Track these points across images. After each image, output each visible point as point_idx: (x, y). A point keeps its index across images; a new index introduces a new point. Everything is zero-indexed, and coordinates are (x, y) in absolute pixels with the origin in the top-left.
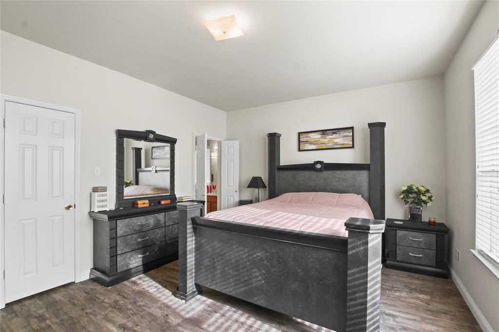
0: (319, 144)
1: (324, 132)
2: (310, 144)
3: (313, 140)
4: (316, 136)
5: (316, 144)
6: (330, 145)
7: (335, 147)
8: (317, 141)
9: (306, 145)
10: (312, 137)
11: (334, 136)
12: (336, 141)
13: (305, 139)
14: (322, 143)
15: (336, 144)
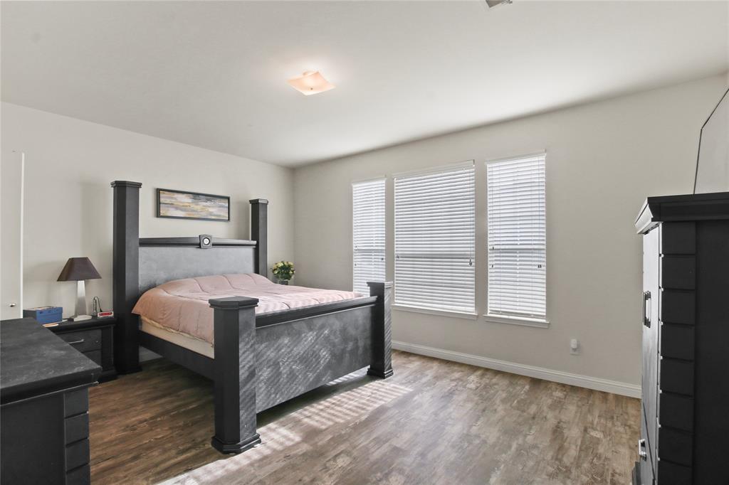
0: (188, 211)
1: (196, 195)
2: (177, 208)
3: (182, 204)
4: (185, 200)
5: (185, 210)
6: (203, 215)
7: (210, 217)
8: (187, 206)
9: (170, 209)
10: (179, 200)
11: (208, 203)
12: (211, 210)
13: (168, 201)
14: (194, 211)
15: (211, 214)
